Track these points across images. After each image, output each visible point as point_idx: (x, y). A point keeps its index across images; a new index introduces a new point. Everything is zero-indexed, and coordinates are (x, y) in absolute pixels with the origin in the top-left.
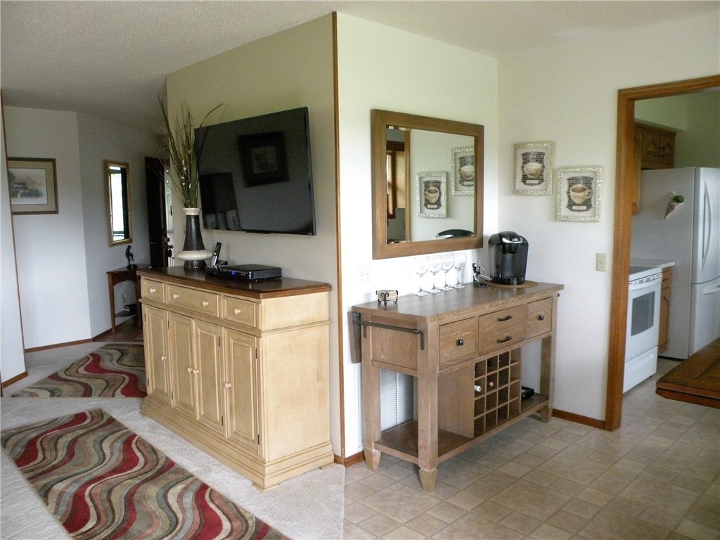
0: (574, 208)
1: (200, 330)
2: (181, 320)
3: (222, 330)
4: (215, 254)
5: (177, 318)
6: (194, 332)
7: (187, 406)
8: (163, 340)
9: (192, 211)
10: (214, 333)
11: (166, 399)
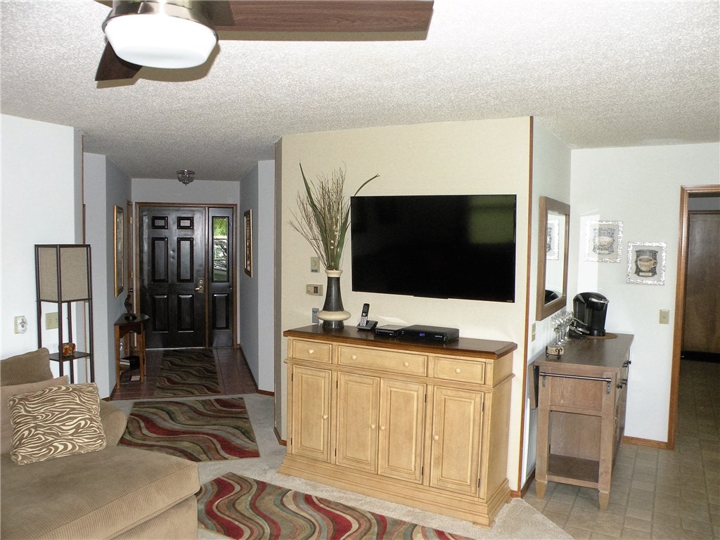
0: (641, 274)
1: (392, 389)
2: (358, 379)
3: (430, 388)
4: (364, 314)
5: (351, 378)
6: (381, 391)
7: (358, 461)
8: (323, 400)
9: (334, 274)
10: (416, 391)
11: (321, 457)
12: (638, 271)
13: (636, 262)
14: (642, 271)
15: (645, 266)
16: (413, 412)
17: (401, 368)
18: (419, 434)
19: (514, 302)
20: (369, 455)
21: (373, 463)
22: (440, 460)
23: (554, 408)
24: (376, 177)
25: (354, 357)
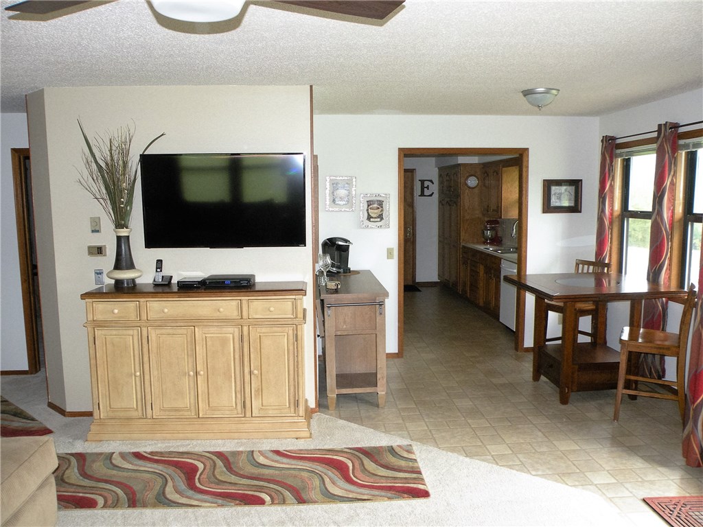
0: (371, 220)
1: (207, 335)
2: (171, 331)
3: (245, 329)
4: (159, 270)
5: (163, 331)
6: (197, 339)
7: (177, 410)
8: (132, 358)
9: (123, 232)
10: (231, 332)
11: (134, 414)
12: (369, 218)
13: (368, 210)
14: (372, 218)
15: (376, 213)
16: (230, 353)
17: (217, 315)
18: (238, 372)
19: (305, 246)
20: (187, 401)
21: (193, 408)
22: (260, 391)
23: (339, 333)
24: (163, 135)
25: (166, 310)
